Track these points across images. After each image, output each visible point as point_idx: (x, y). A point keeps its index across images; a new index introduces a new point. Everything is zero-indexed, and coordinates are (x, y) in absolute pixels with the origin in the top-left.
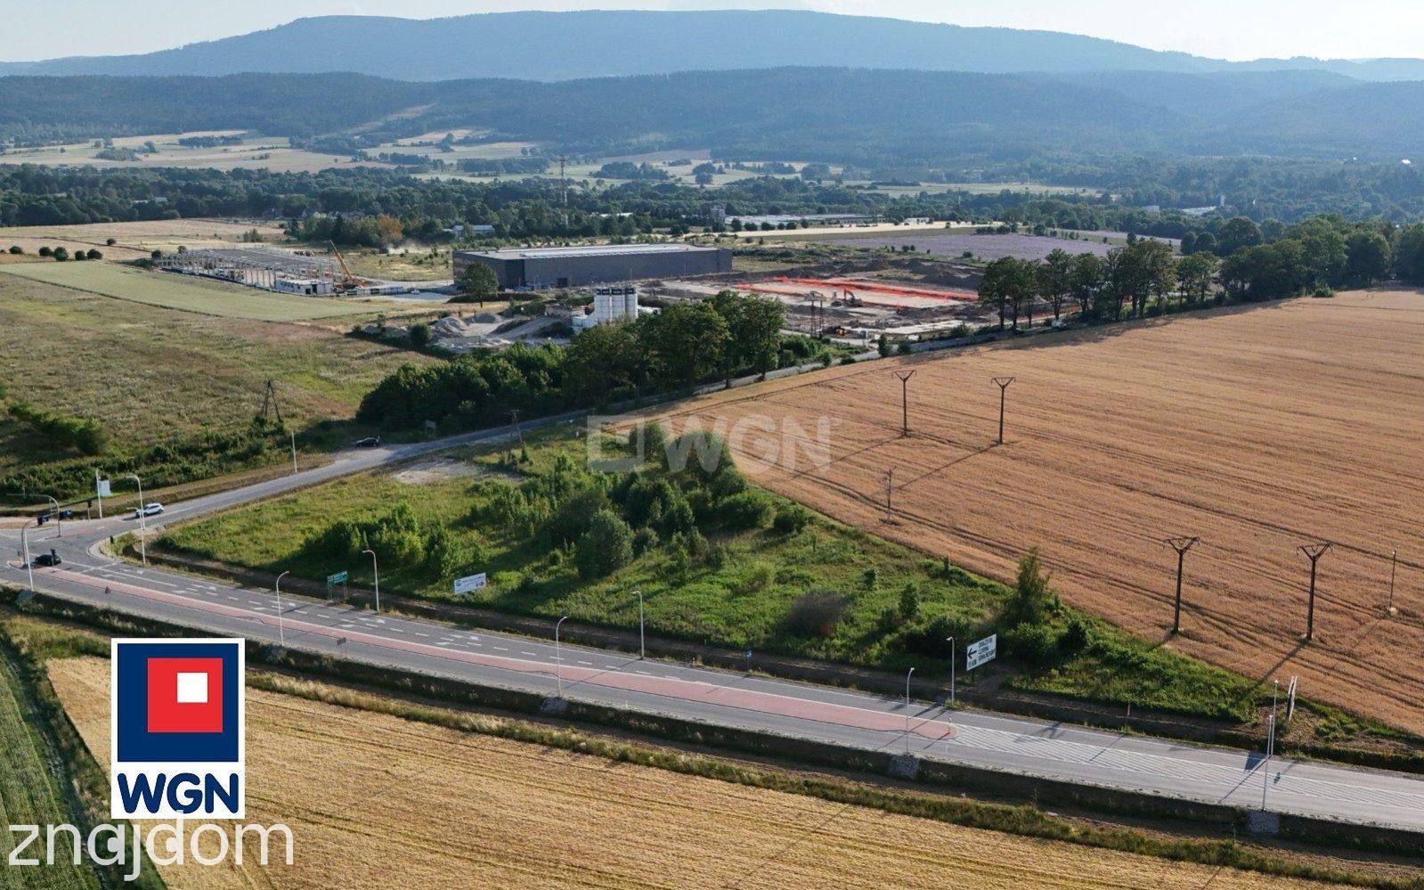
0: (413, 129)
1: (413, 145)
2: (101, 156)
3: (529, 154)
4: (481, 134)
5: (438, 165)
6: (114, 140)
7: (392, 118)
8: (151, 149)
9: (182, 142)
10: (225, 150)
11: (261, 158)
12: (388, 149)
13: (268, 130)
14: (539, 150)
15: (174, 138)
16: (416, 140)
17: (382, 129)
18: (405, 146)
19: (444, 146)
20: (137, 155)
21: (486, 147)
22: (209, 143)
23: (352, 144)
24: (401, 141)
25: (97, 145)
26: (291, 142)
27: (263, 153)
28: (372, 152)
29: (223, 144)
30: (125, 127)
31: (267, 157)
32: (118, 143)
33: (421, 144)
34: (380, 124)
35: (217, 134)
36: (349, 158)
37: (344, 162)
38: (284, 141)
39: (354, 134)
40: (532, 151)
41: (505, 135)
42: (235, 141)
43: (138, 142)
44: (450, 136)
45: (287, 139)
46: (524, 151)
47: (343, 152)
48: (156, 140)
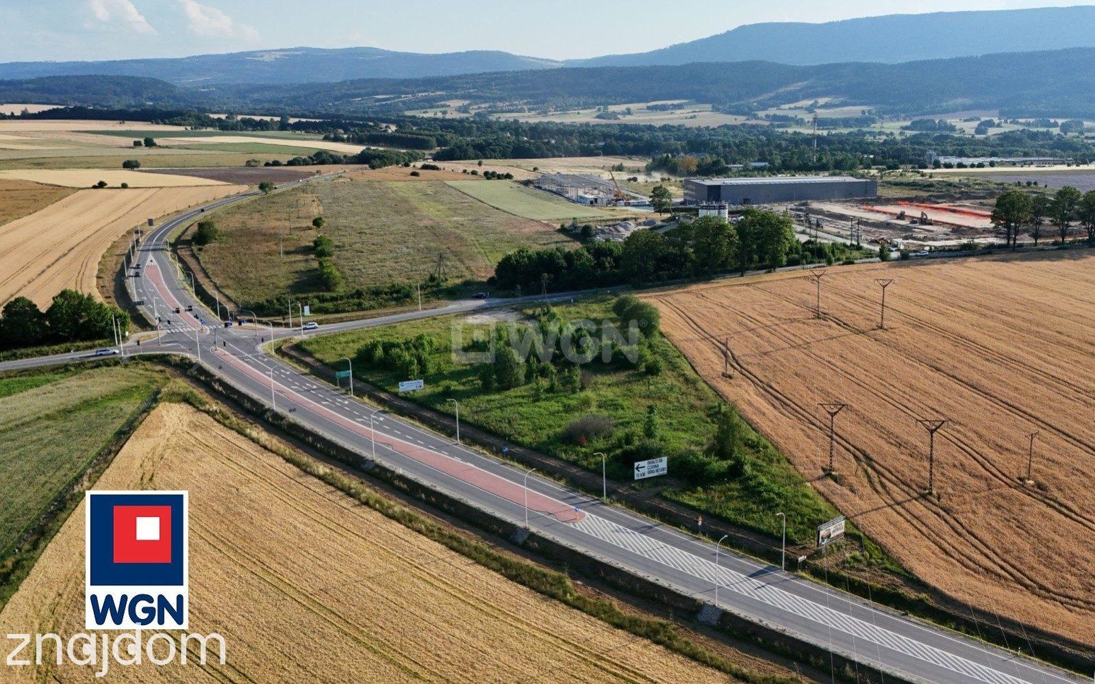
0: (793, 98)
1: (790, 109)
2: (598, 117)
3: (867, 114)
4: (837, 101)
5: (800, 122)
6: (609, 106)
7: (781, 90)
8: (629, 112)
9: (648, 108)
10: (672, 113)
11: (691, 118)
12: (772, 111)
13: (700, 99)
14: (874, 112)
15: (643, 105)
16: (792, 106)
17: (772, 98)
18: (785, 110)
19: (810, 110)
20: (619, 116)
21: (839, 109)
22: (663, 108)
23: (750, 109)
24: (783, 107)
25: (599, 110)
26: (713, 107)
27: (692, 114)
28: (762, 114)
29: (672, 109)
30: (618, 99)
31: (695, 117)
32: (612, 108)
33: (796, 108)
34: (772, 95)
35: (669, 102)
36: (745, 118)
37: (741, 120)
38: (709, 106)
39: (753, 102)
40: (869, 112)
41: (853, 101)
42: (680, 107)
43: (623, 108)
44: (816, 102)
45: (711, 106)
46: (863, 112)
47: (743, 114)
48: (632, 106)
